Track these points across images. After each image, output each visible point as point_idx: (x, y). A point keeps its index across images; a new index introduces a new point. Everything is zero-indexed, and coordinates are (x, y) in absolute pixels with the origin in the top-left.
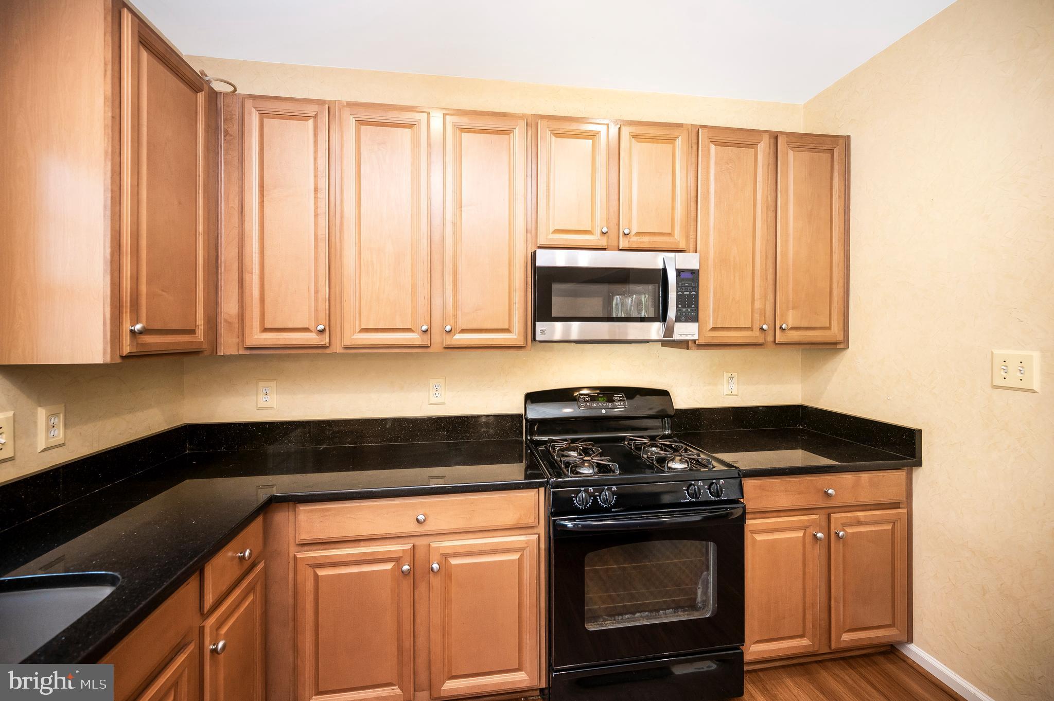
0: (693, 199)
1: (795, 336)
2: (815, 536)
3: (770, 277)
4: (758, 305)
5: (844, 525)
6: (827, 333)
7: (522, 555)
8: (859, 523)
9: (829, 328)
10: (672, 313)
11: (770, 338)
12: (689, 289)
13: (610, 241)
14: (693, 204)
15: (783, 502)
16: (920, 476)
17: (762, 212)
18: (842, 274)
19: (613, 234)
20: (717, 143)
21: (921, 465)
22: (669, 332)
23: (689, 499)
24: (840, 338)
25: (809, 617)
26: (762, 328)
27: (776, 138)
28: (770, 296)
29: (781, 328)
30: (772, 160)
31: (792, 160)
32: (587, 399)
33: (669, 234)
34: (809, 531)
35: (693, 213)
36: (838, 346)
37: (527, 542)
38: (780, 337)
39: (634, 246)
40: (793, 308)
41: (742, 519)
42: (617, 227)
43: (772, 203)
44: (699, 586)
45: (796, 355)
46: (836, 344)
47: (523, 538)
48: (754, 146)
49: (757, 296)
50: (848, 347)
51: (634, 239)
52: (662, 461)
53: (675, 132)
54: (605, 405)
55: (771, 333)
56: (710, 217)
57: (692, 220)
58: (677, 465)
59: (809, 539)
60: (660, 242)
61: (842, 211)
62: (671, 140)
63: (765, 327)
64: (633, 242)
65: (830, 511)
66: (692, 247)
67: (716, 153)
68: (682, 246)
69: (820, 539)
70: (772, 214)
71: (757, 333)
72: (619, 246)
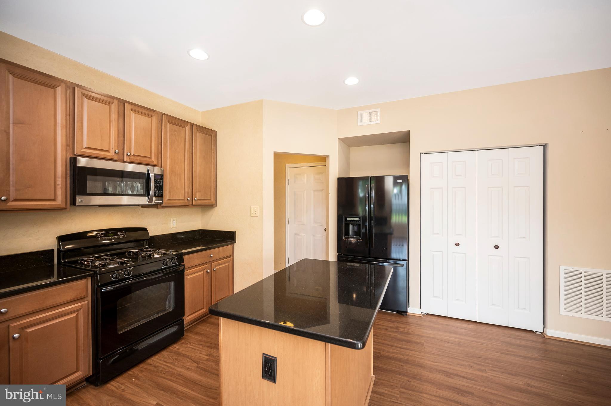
0: (160, 144)
1: (199, 202)
2: (207, 272)
3: (191, 179)
4: (186, 190)
5: (216, 266)
6: (210, 201)
7: (77, 314)
8: (220, 264)
9: (210, 199)
10: (152, 193)
11: (190, 203)
12: (159, 183)
13: (119, 157)
14: (160, 146)
15: (197, 262)
16: (236, 246)
17: (188, 154)
18: (214, 180)
19: (121, 154)
20: (170, 123)
21: (236, 243)
22: (150, 201)
23: (164, 267)
24: (214, 203)
25: (205, 301)
26: (188, 199)
27: (193, 126)
28: (191, 187)
29: (195, 199)
30: (191, 134)
31: (198, 136)
32: (102, 235)
33: (149, 158)
34: (205, 271)
35: (160, 150)
36: (213, 206)
37: (81, 306)
38: (194, 203)
39: (132, 161)
40: (199, 192)
41: (183, 270)
42: (123, 151)
43: (191, 151)
44: (167, 301)
45: (199, 210)
46: (212, 205)
47: (79, 304)
48: (185, 127)
49: (186, 187)
50: (216, 206)
51: (132, 157)
52: (150, 256)
53: (152, 113)
54: (113, 237)
55: (191, 201)
56: (167, 154)
57: (160, 153)
58: (156, 256)
59: (205, 274)
60: (145, 160)
61: (214, 157)
62: (150, 116)
63: (189, 199)
64: (132, 159)
65: (211, 262)
66: (160, 165)
67: (170, 127)
68: (155, 163)
69: (208, 272)
70: (191, 155)
71: (186, 201)
72: (124, 160)
